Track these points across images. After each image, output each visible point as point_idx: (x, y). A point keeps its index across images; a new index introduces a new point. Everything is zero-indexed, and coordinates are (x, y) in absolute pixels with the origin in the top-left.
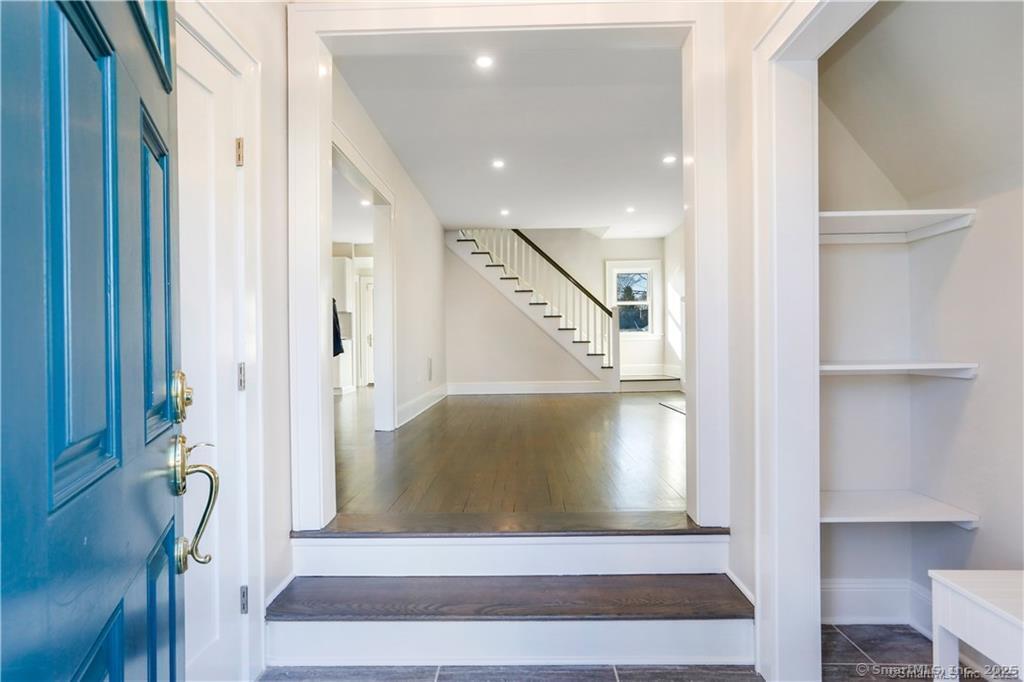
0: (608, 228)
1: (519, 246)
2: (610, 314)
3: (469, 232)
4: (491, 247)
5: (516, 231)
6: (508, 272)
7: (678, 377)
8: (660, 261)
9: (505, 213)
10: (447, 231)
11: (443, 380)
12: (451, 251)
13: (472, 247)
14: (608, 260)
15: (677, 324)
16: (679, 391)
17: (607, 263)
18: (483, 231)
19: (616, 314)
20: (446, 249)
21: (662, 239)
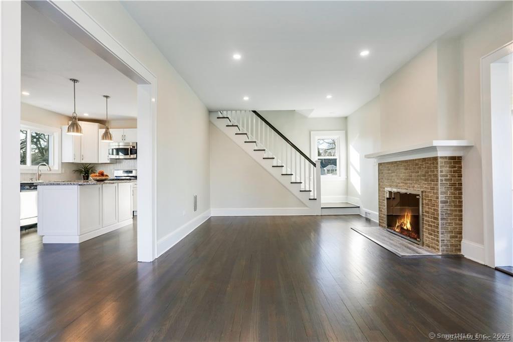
0: (313, 110)
1: (257, 122)
2: (315, 165)
3: (225, 112)
4: (238, 121)
5: (254, 112)
6: (249, 138)
7: (358, 206)
8: (344, 131)
9: (246, 98)
10: (210, 112)
11: (207, 206)
12: (214, 125)
13: (227, 122)
14: (312, 131)
15: (357, 171)
16: (359, 215)
17: (312, 132)
18: (234, 112)
19: (318, 165)
20: (210, 124)
21: (346, 118)
